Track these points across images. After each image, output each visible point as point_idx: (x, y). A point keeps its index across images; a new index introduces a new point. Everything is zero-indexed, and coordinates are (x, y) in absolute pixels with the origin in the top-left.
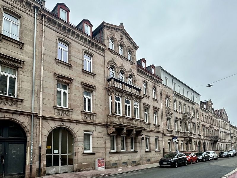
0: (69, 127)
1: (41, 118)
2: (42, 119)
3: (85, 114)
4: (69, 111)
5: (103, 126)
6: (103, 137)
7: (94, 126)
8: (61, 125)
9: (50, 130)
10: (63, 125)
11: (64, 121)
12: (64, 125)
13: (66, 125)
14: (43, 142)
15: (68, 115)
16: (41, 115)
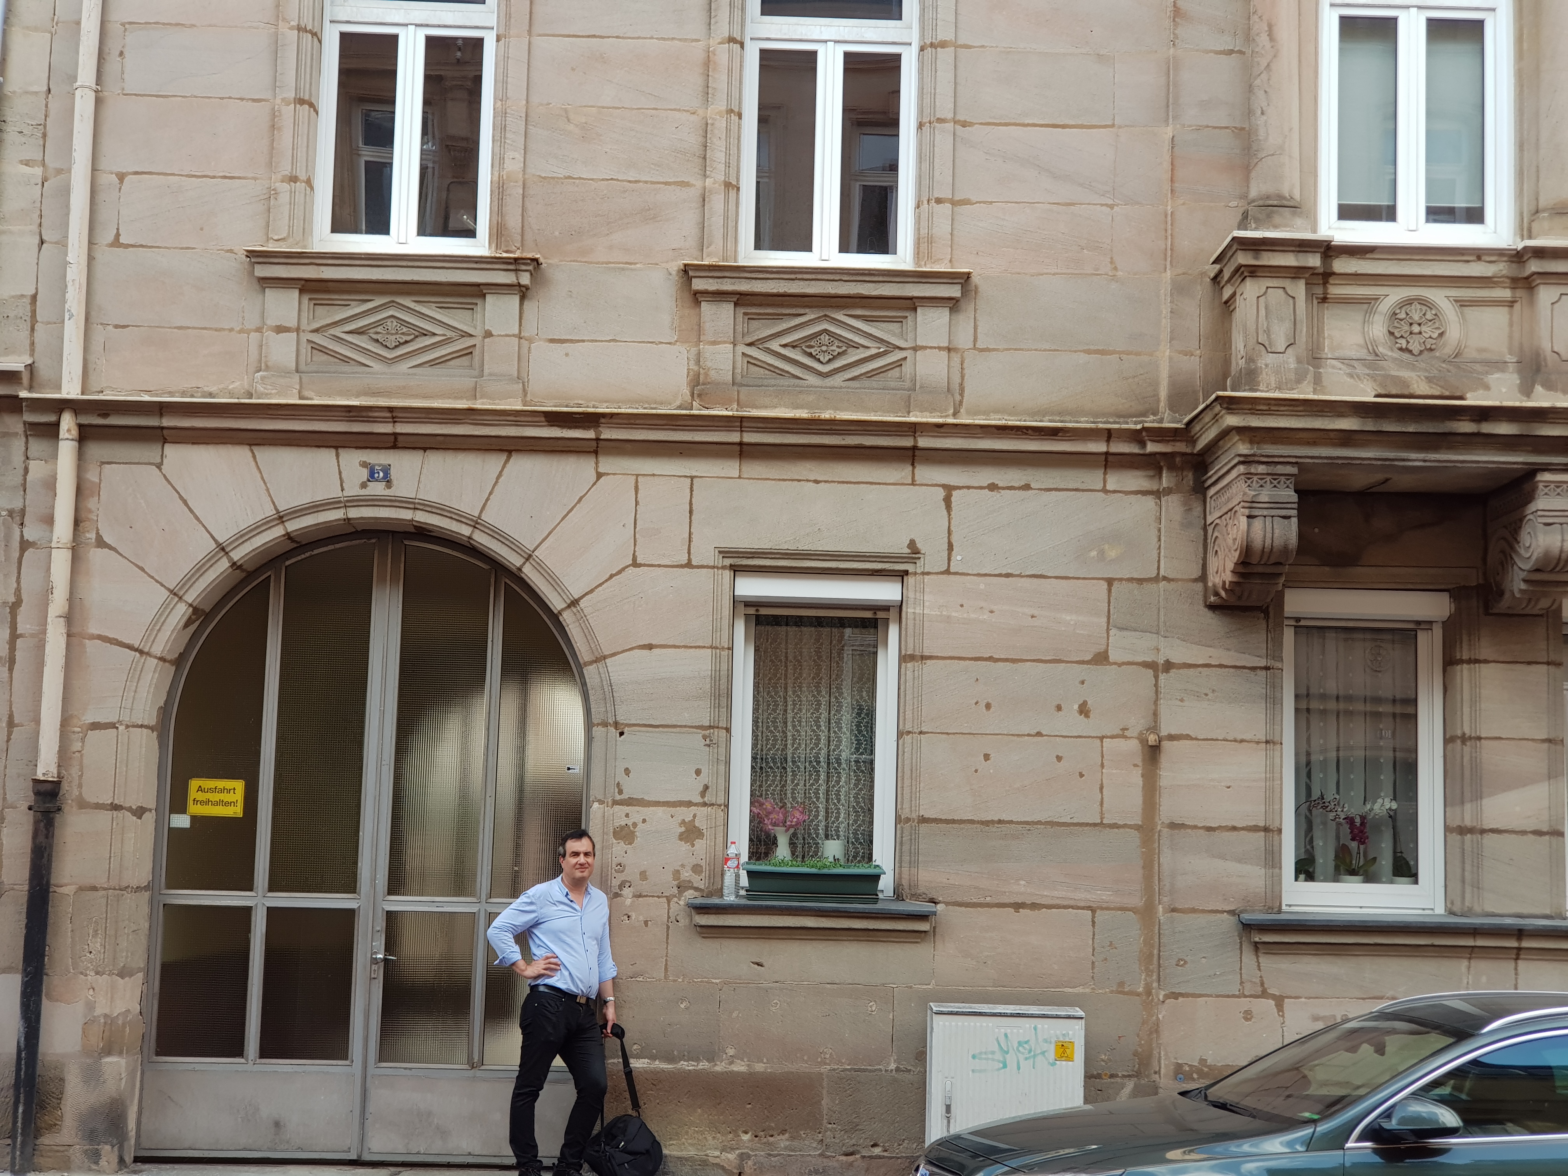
0: (476, 523)
1: (68, 423)
2: (85, 435)
3: (741, 299)
4: (478, 291)
5: (1109, 462)
6: (1101, 658)
7: (927, 473)
8: (353, 490)
9: (186, 567)
10: (377, 489)
11: (394, 443)
12: (403, 488)
13: (430, 494)
14: (96, 726)
15: (468, 352)
16: (71, 390)
